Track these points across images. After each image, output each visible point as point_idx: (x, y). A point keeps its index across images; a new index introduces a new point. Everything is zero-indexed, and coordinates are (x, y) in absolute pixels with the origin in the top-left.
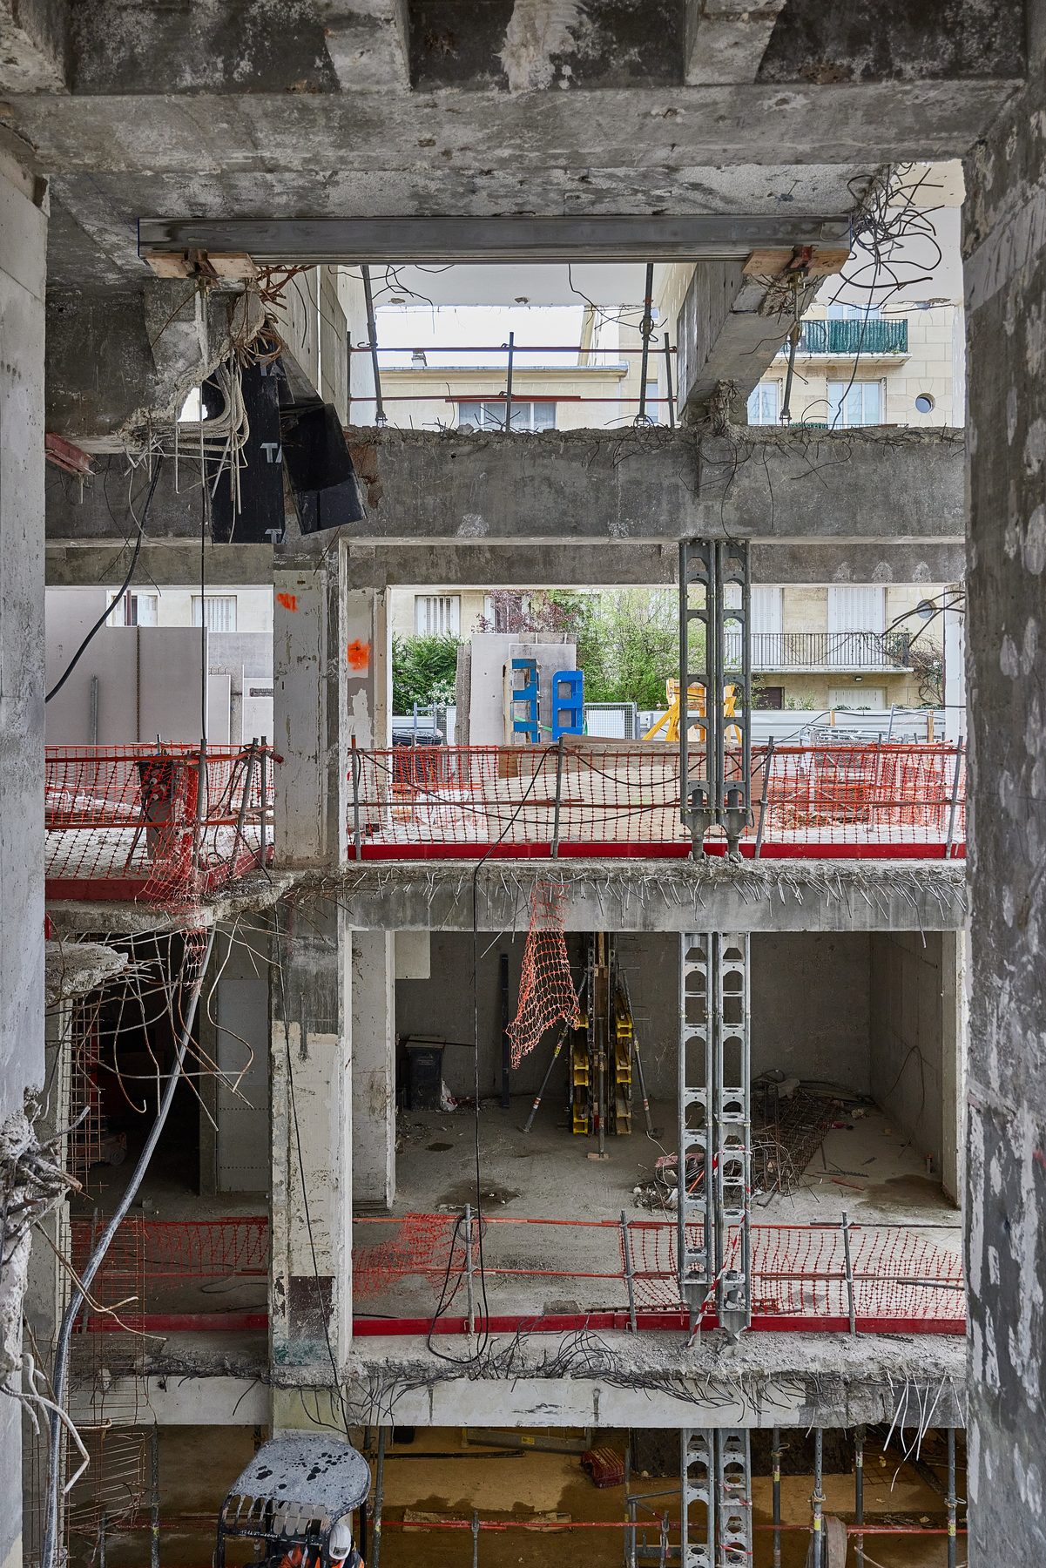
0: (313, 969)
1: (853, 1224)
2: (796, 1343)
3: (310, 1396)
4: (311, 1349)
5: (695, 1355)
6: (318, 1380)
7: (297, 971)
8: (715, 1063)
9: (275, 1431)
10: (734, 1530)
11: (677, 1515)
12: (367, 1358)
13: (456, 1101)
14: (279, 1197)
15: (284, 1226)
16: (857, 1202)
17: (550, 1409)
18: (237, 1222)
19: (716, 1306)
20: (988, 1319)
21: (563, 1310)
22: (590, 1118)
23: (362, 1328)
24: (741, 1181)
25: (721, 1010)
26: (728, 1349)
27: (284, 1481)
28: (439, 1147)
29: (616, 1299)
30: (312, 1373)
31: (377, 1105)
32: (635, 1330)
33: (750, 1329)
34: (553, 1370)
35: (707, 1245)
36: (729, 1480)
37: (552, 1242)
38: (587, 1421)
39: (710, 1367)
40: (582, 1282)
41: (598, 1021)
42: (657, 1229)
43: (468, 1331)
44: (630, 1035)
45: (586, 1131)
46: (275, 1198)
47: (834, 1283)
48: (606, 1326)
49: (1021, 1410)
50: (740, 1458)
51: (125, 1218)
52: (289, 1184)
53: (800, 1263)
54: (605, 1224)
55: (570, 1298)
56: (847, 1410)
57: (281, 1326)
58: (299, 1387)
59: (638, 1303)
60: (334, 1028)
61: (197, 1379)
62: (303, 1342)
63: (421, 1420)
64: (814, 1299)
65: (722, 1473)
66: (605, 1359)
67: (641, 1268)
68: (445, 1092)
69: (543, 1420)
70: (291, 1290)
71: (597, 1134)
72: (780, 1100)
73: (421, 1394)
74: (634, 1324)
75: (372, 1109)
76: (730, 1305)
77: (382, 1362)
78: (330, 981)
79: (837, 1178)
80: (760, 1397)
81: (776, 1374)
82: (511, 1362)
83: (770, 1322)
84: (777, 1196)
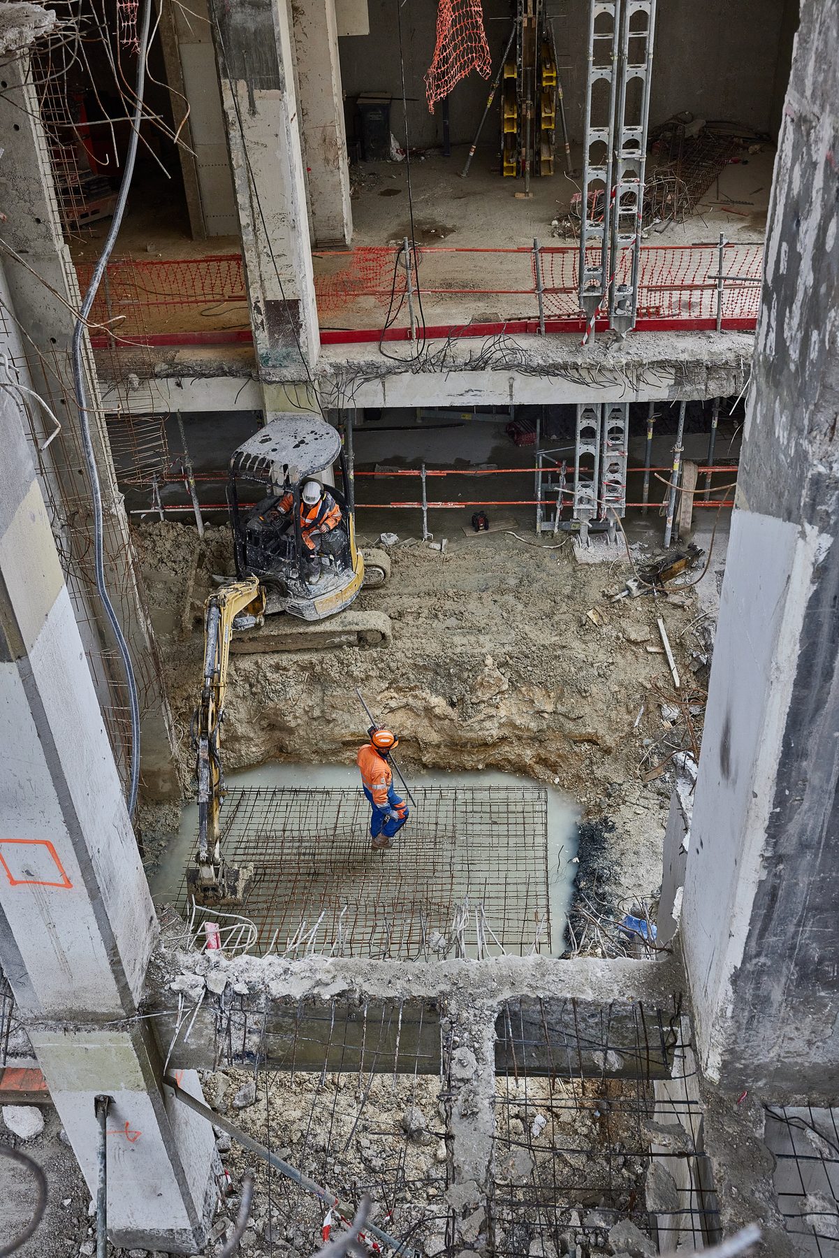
0: (252, 26)
1: (728, 244)
2: (671, 340)
3: (290, 389)
4: (288, 355)
5: (590, 349)
6: (296, 377)
7: (236, 29)
8: (618, 103)
9: (268, 414)
10: (613, 472)
11: (571, 463)
12: (332, 360)
13: (403, 152)
14: (248, 237)
15: (255, 261)
16: (740, 226)
17: (475, 393)
18: (220, 259)
19: (609, 313)
20: (774, 303)
21: (487, 320)
22: (518, 162)
23: (328, 338)
24: (635, 209)
25: (626, 51)
26: (616, 345)
27: (277, 447)
28: (389, 193)
29: (528, 309)
30: (290, 372)
31: (331, 157)
32: (543, 333)
33: (635, 330)
34: (477, 364)
35: (603, 264)
36: (612, 439)
37: (481, 267)
38: (505, 401)
39: (601, 359)
40: (503, 297)
41: (526, 71)
42: (564, 253)
43: (411, 338)
44: (554, 83)
45: (514, 174)
46: (244, 238)
47: (708, 293)
48: (521, 331)
49: (785, 372)
50: (620, 423)
51: (111, 256)
52: (255, 226)
53: (680, 276)
54: (520, 250)
55: (494, 310)
56: (707, 387)
57: (263, 339)
58: (282, 383)
59: (547, 312)
60: (277, 84)
61: (204, 380)
62: (281, 350)
63: (378, 403)
64: (689, 305)
65: (606, 434)
66: (518, 355)
67: (549, 286)
68: (394, 145)
69: (470, 401)
70: (267, 310)
71: (523, 176)
72: (687, 140)
73: (375, 385)
74: (543, 329)
75: (327, 160)
76: (619, 312)
77: (344, 362)
78: (268, 37)
79: (725, 206)
80: (638, 379)
81: (653, 363)
82: (444, 360)
83: (652, 323)
84: (673, 224)
